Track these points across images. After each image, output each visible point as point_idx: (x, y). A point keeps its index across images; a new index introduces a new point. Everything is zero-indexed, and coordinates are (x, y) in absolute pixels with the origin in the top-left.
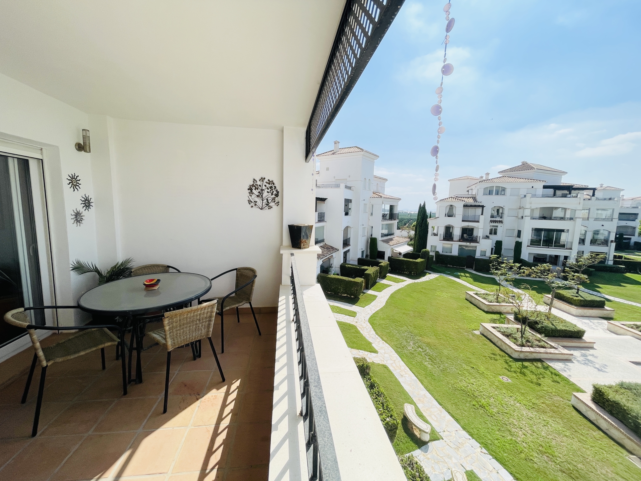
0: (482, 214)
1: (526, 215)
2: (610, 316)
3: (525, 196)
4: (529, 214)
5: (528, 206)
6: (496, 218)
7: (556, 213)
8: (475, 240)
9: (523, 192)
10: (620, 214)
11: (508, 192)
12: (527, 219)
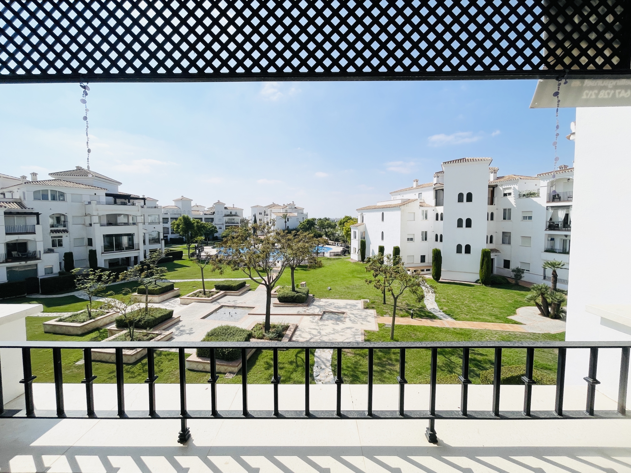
0: (38, 223)
1: (95, 222)
2: (178, 294)
3: (90, 203)
4: (97, 221)
5: (95, 213)
6: (57, 227)
7: (121, 220)
8: (34, 257)
9: (87, 199)
10: (163, 218)
11: (68, 197)
12: (97, 227)
